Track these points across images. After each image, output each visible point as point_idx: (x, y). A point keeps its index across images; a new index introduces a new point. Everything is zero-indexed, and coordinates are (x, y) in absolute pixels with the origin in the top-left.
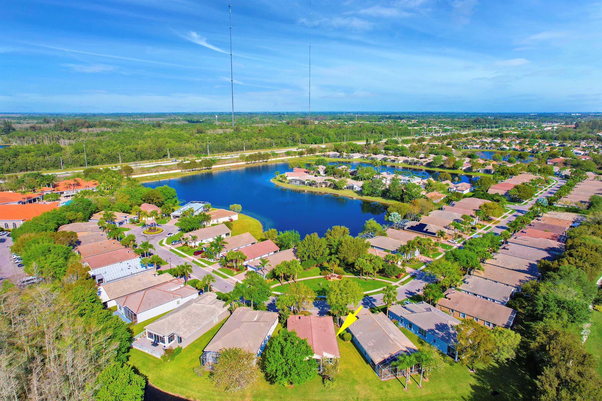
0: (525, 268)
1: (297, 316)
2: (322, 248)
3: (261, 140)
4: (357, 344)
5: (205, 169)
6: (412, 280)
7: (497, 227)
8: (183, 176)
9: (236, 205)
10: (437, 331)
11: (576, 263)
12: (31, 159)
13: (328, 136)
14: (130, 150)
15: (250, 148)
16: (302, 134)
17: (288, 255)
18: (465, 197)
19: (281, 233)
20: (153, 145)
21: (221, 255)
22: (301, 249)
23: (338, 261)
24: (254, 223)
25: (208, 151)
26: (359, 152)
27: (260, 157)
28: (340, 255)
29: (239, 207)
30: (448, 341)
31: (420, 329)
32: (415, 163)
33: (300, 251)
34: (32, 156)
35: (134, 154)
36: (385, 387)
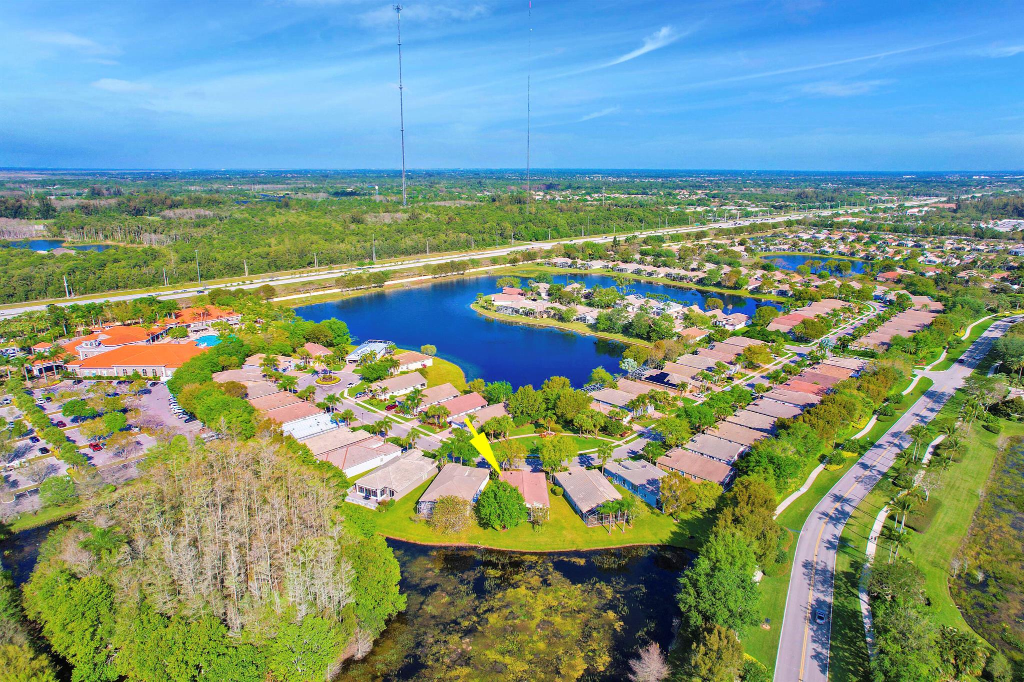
0: (768, 427)
1: (509, 473)
2: (538, 403)
3: (452, 237)
4: (568, 497)
5: (375, 287)
6: (639, 439)
7: (763, 377)
8: (344, 298)
9: (428, 346)
10: (647, 486)
11: (810, 420)
12: (123, 271)
13: (556, 228)
14: (260, 256)
15: (437, 249)
16: (516, 224)
17: (498, 411)
18: (734, 334)
19: (489, 384)
20: (293, 248)
21: (419, 410)
22: (513, 404)
23: (555, 418)
24: (453, 370)
25: (374, 255)
26: (601, 258)
27: (453, 266)
28: (557, 410)
29: (432, 348)
30: (657, 494)
31: (632, 485)
32: (682, 279)
33: (511, 405)
34: (124, 268)
35: (266, 261)
36: (591, 533)
